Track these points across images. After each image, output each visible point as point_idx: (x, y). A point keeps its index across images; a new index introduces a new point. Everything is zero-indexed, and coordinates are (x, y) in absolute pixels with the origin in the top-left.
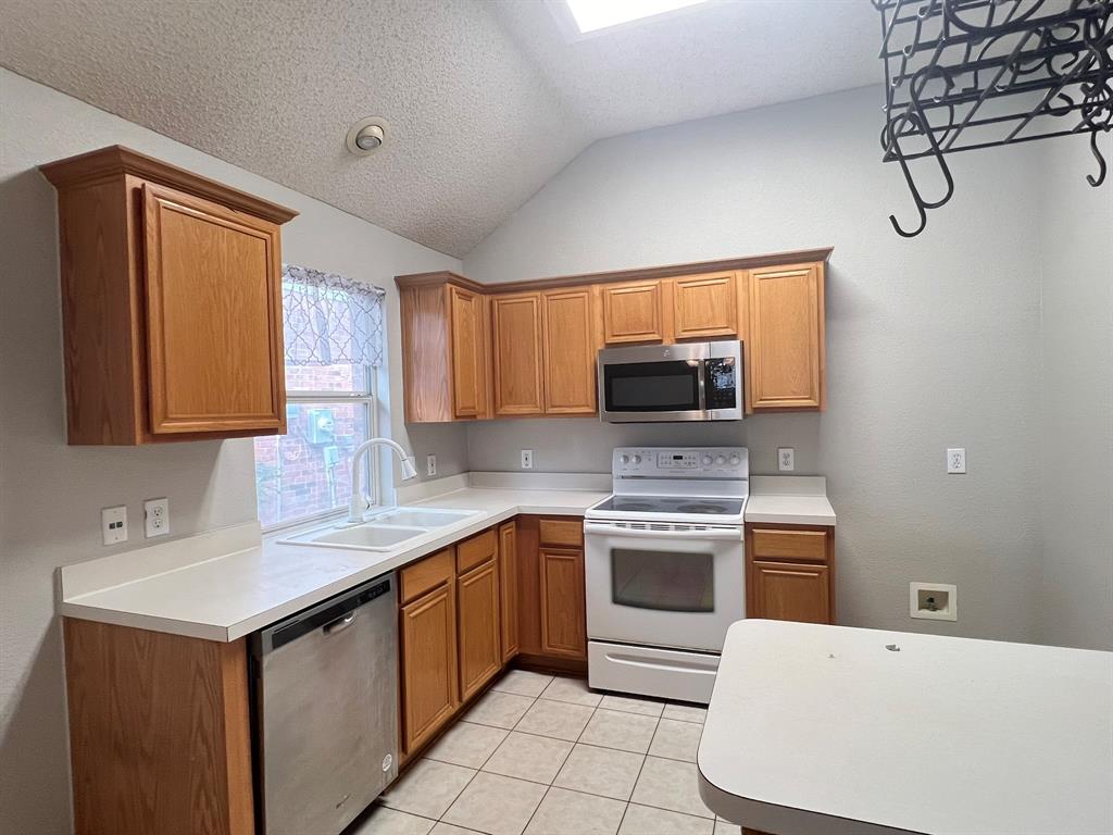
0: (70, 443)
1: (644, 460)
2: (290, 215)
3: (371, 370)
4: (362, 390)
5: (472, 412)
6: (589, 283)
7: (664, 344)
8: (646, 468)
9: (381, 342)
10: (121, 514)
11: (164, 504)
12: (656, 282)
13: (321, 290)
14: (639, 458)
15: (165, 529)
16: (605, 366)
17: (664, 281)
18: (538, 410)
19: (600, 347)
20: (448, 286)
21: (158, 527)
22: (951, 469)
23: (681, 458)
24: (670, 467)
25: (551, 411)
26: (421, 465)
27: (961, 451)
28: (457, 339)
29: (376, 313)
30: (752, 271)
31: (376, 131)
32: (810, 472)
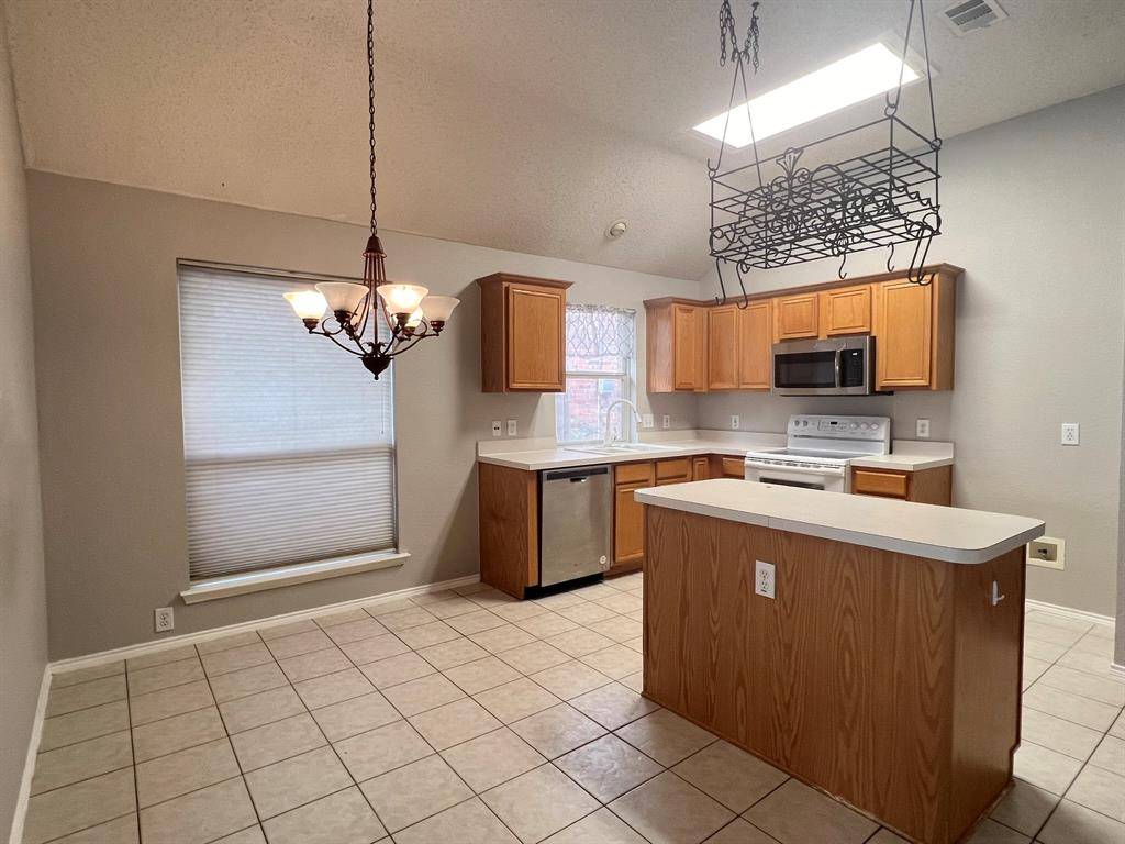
0: (483, 391)
1: (810, 425)
2: (569, 284)
3: (627, 359)
4: (621, 371)
5: (689, 386)
6: (770, 297)
7: (820, 339)
8: (811, 429)
9: (633, 342)
10: (498, 424)
11: (515, 422)
12: (815, 294)
13: (595, 315)
14: (806, 423)
15: (515, 434)
16: (776, 356)
17: (821, 293)
18: (734, 386)
19: (776, 342)
20: (673, 305)
21: (513, 432)
22: (1065, 441)
23: (836, 423)
24: (827, 431)
25: (743, 386)
26: (658, 420)
27: (1075, 426)
28: (679, 338)
29: (631, 324)
30: (883, 284)
31: (621, 226)
32: (940, 438)
